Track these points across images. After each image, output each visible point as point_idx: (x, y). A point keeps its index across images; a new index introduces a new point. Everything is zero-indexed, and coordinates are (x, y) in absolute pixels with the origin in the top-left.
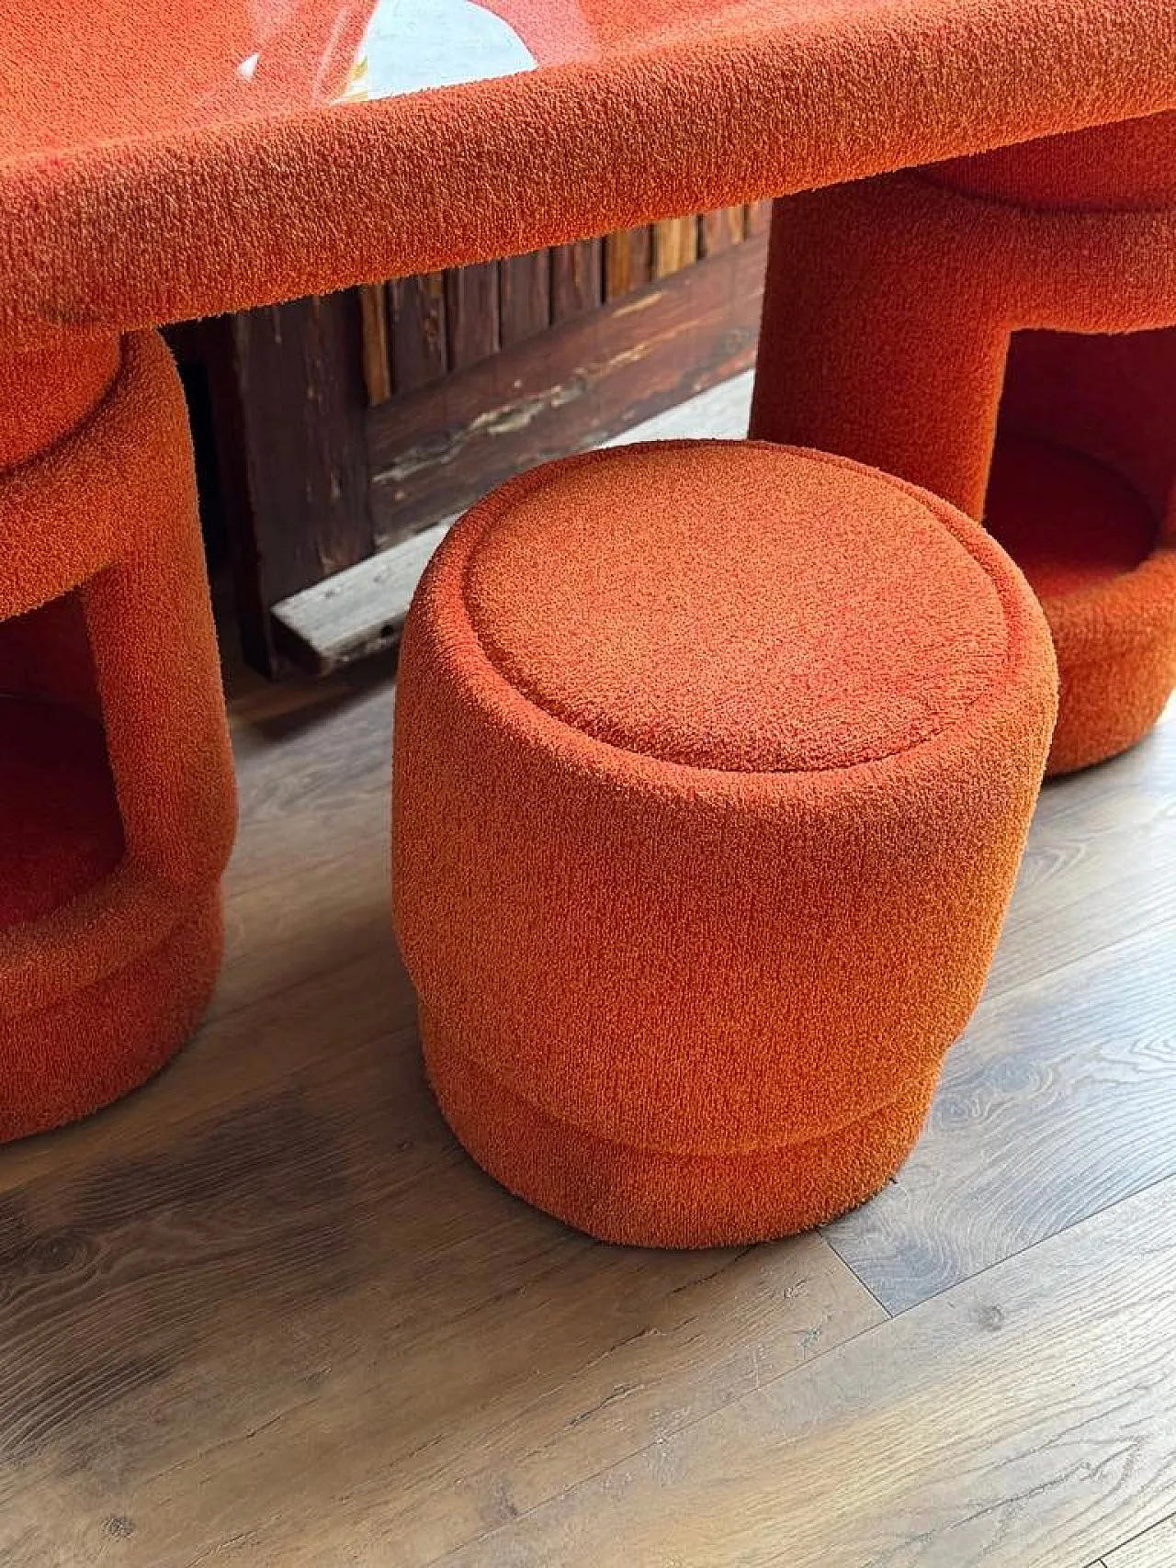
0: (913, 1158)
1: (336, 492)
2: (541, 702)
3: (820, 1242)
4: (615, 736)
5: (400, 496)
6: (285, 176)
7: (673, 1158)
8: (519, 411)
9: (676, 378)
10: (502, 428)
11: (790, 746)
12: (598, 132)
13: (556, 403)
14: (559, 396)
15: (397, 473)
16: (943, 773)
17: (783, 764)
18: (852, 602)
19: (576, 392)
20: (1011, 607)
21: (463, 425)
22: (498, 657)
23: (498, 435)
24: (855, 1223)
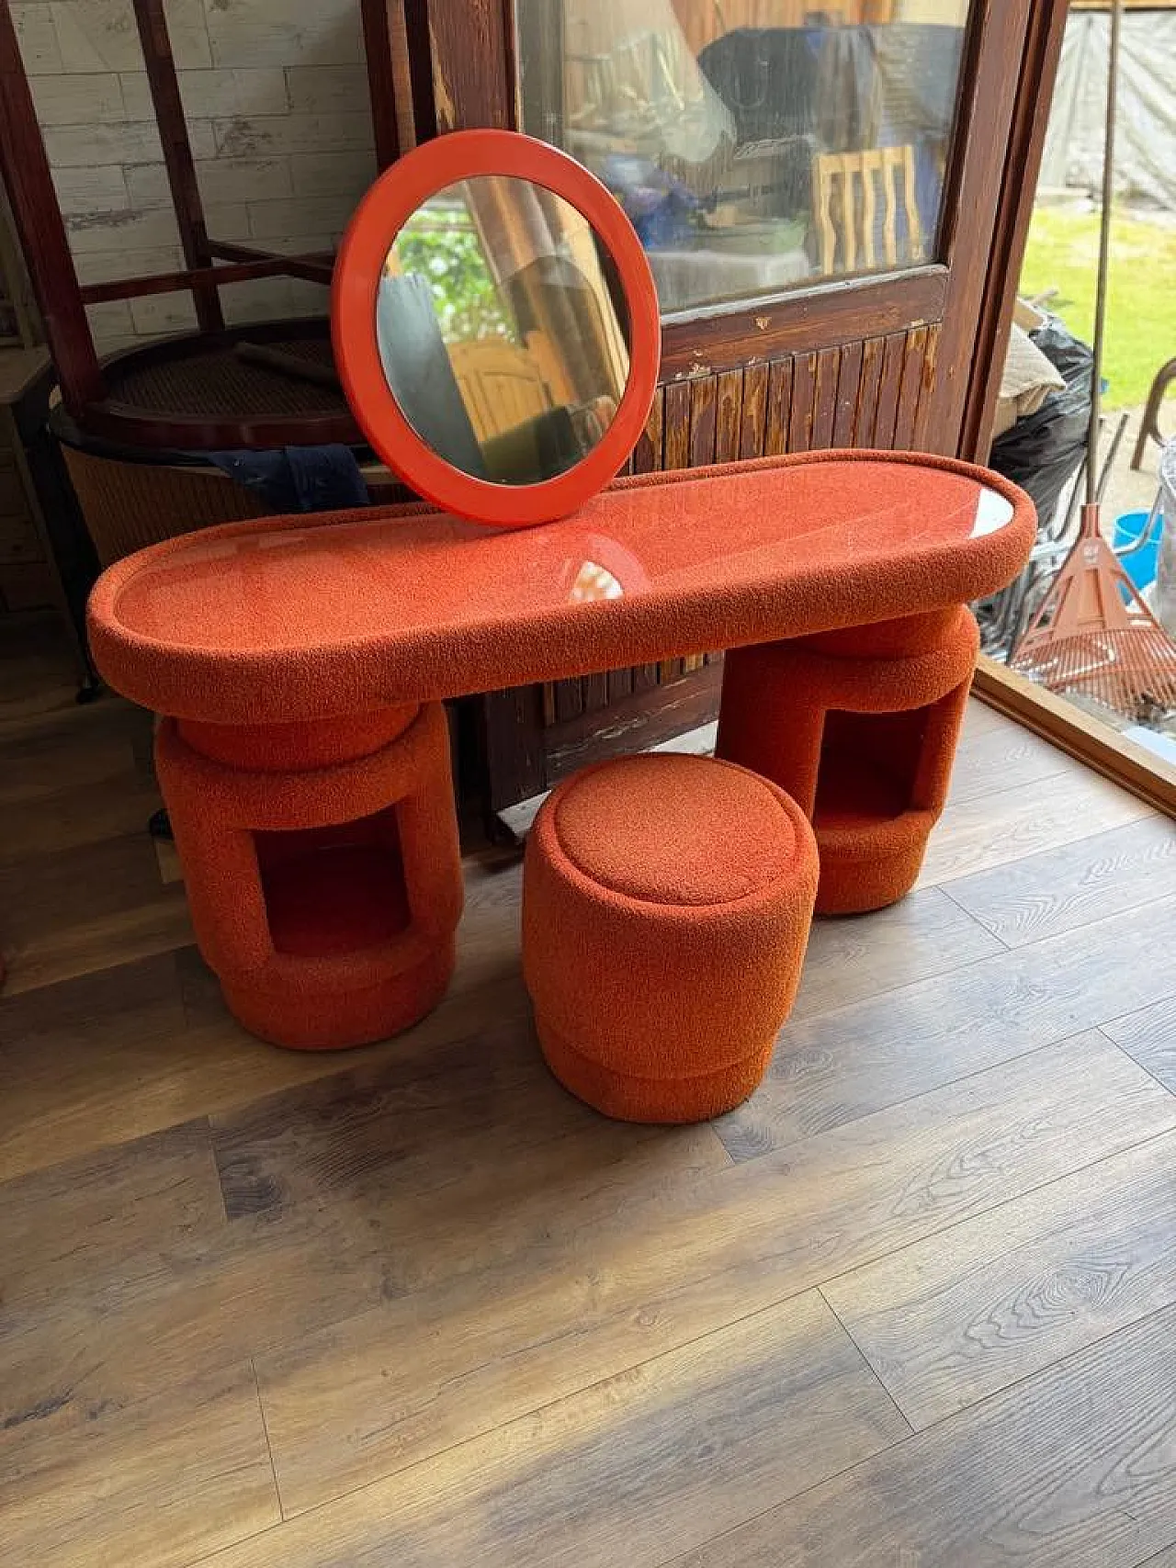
0: (759, 1091)
1: (528, 762)
2: (579, 867)
3: (708, 1127)
4: (609, 884)
5: (559, 765)
6: (479, 644)
7: (637, 1079)
8: (617, 729)
9: (694, 716)
10: (609, 736)
11: (684, 894)
12: (616, 628)
13: (635, 726)
14: (637, 723)
15: (558, 755)
16: (755, 911)
17: (680, 901)
18: (724, 831)
19: (645, 721)
20: (799, 837)
21: (590, 735)
22: (564, 846)
23: (608, 740)
24: (726, 1119)
